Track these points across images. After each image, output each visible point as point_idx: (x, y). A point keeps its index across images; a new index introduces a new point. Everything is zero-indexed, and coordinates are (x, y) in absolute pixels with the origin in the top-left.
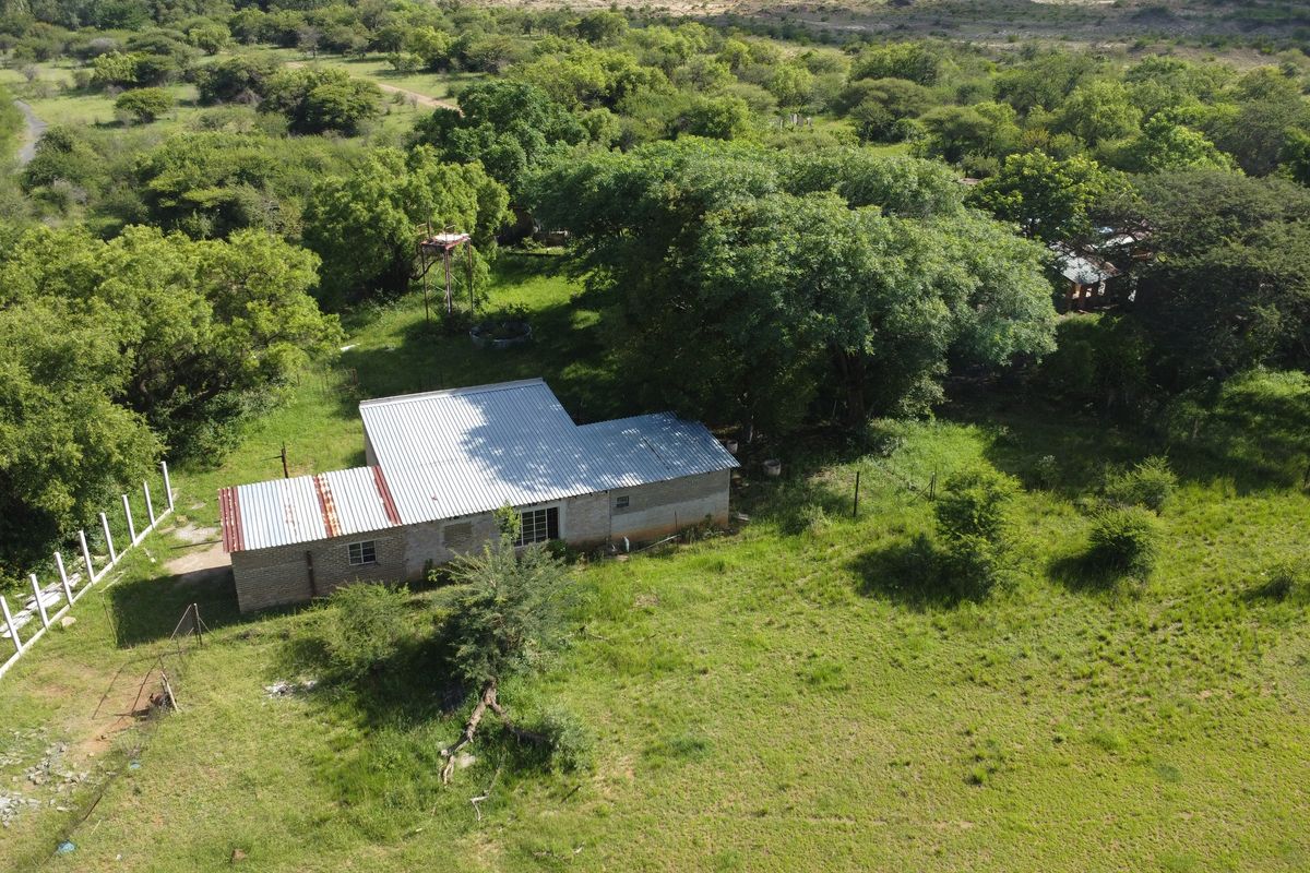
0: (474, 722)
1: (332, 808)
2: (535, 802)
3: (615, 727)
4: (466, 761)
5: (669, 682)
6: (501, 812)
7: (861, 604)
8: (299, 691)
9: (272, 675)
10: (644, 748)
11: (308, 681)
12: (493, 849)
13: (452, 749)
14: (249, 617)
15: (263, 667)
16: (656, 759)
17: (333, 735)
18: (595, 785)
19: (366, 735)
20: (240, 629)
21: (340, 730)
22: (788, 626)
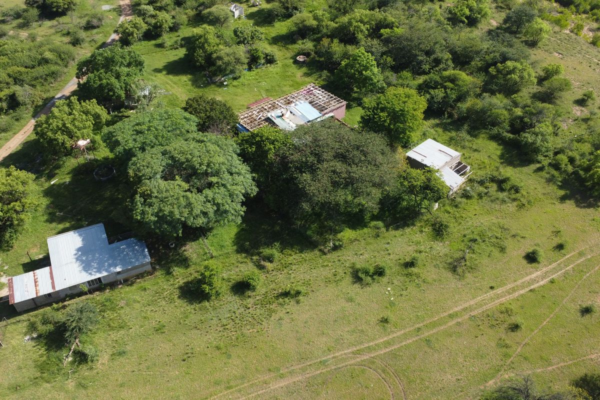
0: (72, 349)
1: (38, 374)
2: (84, 370)
3: (106, 348)
4: (70, 359)
5: (122, 332)
6: (76, 374)
7: (179, 302)
8: (33, 339)
9: (26, 335)
10: (111, 353)
11: (35, 335)
12: (73, 384)
13: (67, 357)
14: (20, 314)
15: (24, 331)
16: (113, 357)
17: (40, 353)
18: (98, 366)
19: (47, 353)
20: (18, 318)
21: (42, 351)
22: (157, 311)
